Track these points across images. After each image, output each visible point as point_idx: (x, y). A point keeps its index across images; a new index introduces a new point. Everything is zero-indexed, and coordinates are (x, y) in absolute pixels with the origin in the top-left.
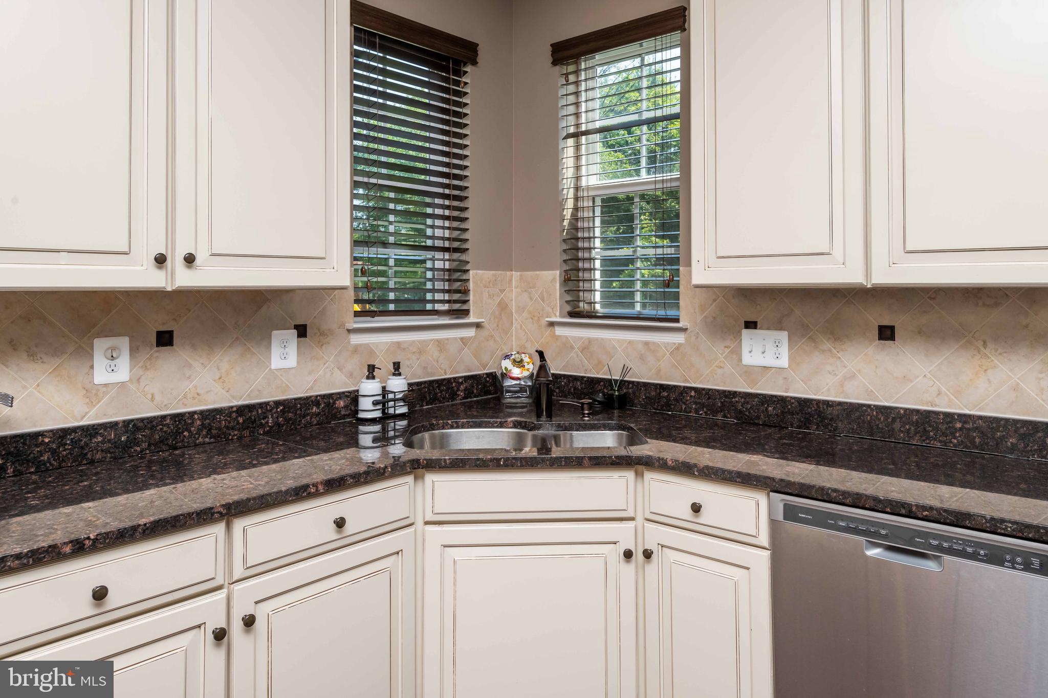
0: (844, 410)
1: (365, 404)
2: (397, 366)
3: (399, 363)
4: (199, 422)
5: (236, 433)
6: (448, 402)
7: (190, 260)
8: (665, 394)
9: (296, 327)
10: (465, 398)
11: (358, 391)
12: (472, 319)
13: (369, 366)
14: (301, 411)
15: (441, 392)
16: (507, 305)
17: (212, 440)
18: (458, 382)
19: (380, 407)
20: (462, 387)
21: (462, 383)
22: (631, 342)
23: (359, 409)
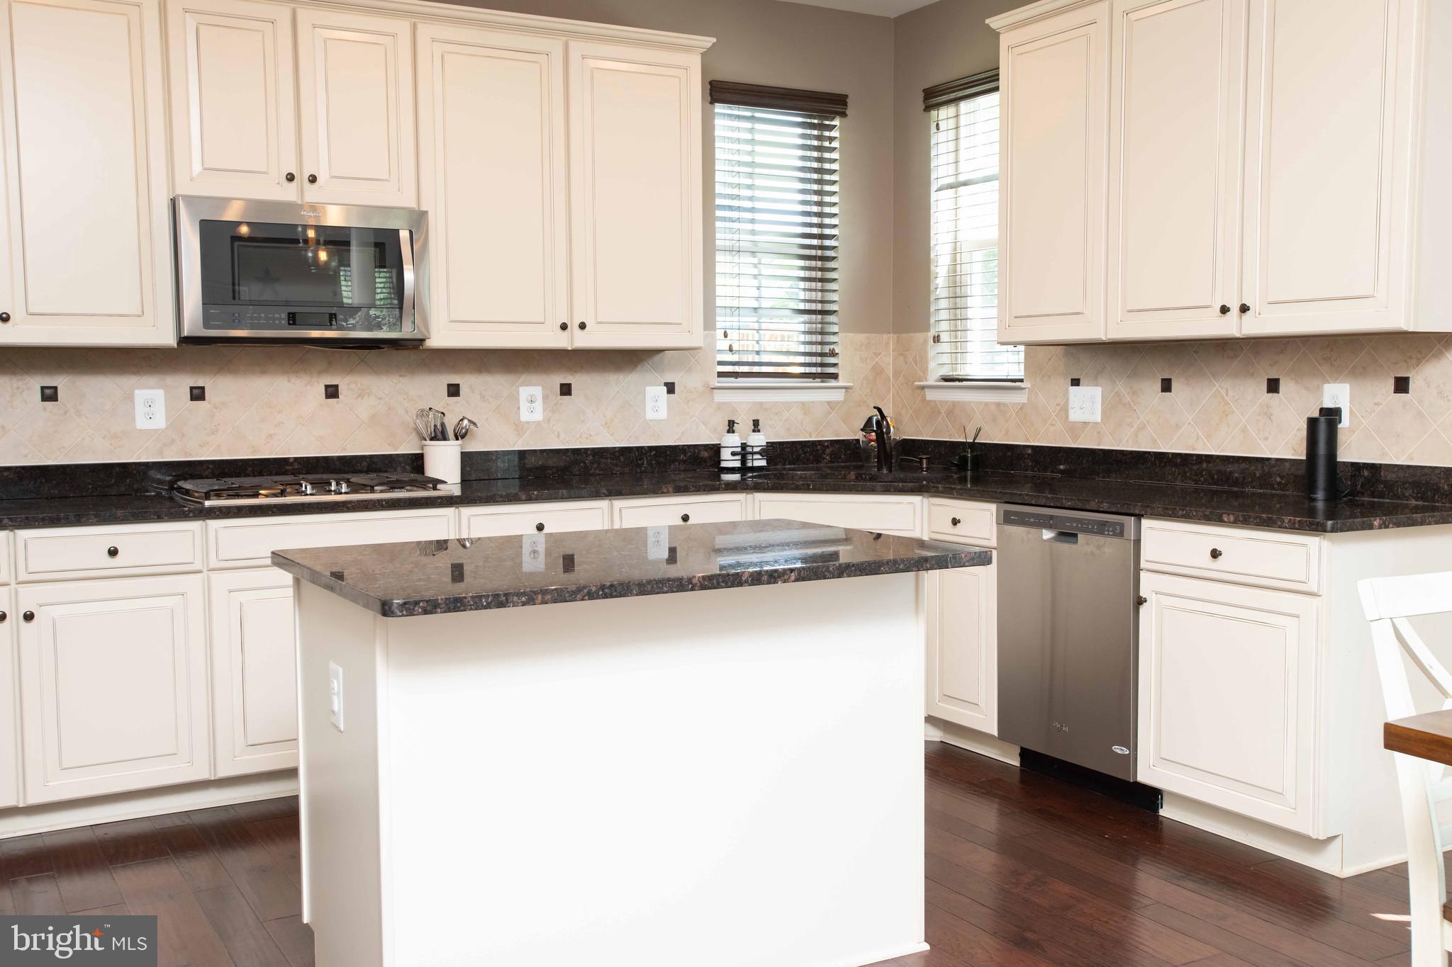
0: (1134, 458)
1: (726, 454)
2: (756, 423)
3: (758, 421)
4: (591, 457)
5: (619, 469)
6: (812, 463)
7: (582, 326)
8: (1009, 454)
9: (666, 384)
10: (831, 462)
11: (720, 444)
12: (841, 383)
13: (729, 421)
14: (670, 456)
15: (805, 453)
16: (883, 370)
17: (601, 472)
18: (823, 446)
19: (739, 457)
20: (828, 451)
21: (828, 446)
22: (986, 404)
23: (722, 458)
